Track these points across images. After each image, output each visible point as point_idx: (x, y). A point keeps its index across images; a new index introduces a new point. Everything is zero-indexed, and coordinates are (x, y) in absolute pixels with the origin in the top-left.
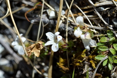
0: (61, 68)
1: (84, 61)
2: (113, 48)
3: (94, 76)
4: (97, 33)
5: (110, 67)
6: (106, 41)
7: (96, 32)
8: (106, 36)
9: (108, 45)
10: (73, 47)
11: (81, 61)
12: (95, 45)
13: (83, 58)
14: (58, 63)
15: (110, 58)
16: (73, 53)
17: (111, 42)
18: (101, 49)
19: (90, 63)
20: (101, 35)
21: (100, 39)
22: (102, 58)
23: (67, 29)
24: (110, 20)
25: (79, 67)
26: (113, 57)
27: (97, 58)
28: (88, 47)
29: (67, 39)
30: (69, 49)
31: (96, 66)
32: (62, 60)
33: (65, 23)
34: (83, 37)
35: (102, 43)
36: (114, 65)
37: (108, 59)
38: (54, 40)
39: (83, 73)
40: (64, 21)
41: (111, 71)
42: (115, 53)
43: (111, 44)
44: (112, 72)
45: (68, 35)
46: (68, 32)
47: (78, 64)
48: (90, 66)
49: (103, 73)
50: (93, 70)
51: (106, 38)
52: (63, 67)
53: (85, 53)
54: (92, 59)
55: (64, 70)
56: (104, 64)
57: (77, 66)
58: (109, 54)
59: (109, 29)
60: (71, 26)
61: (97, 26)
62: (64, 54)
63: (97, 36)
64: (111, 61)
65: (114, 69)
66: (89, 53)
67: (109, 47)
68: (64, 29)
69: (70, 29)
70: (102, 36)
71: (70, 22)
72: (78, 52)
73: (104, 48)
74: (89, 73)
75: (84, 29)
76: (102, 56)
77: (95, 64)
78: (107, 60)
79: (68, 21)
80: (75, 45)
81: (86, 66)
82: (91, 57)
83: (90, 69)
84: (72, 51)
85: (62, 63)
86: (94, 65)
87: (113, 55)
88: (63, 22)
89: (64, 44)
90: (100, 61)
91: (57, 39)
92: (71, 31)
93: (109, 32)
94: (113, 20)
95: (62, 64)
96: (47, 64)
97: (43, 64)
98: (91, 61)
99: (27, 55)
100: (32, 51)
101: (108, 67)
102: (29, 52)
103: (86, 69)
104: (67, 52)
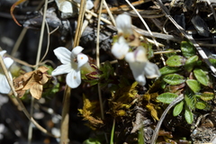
0: (88, 121)
1: (134, 105)
2: (194, 78)
3: (155, 137)
4: (160, 47)
5: (189, 117)
6: (180, 65)
7: (157, 44)
8: (178, 54)
9: (183, 71)
10: (111, 77)
11: (128, 106)
12: (156, 73)
13: (132, 99)
14: (80, 110)
15: (187, 99)
16: (112, 88)
17: (189, 65)
18: (168, 81)
19: (147, 109)
20: (170, 51)
21: (166, 59)
22: (172, 100)
23: (99, 38)
24: (186, 20)
25: (124, 117)
26: (194, 97)
27: (160, 99)
28: (141, 79)
29: (98, 60)
30: (102, 81)
31: (159, 117)
32: (88, 104)
33: (93, 25)
34: (130, 57)
35: (170, 68)
36: (198, 112)
37: (184, 100)
38: (72, 63)
39: (133, 131)
40: (91, 21)
41: (190, 125)
42: (199, 89)
43: (190, 70)
44: (193, 127)
45: (101, 50)
46: (100, 44)
47: (122, 113)
48: (148, 115)
49: (173, 129)
50: (153, 124)
51: (179, 58)
52: (91, 118)
53: (136, 88)
54: (151, 101)
55: (92, 125)
56: (177, 112)
57: (119, 117)
58: (186, 90)
59: (186, 39)
60: (107, 33)
61: (159, 31)
62: (92, 89)
63: (161, 52)
64: (191, 106)
65: (196, 121)
66: (145, 89)
67: (186, 76)
68: (91, 39)
69: (105, 38)
70: (171, 54)
71: (105, 24)
72: (120, 86)
73: (175, 79)
74: (145, 130)
75: (132, 40)
76: (171, 96)
77: (158, 110)
78: (182, 104)
79: (100, 23)
80: (115, 71)
81: (139, 116)
82: (149, 97)
83: (147, 121)
84: (110, 85)
85: (88, 110)
86: (154, 114)
87: (194, 94)
88: (89, 25)
89: (92, 70)
90: (167, 105)
91: (76, 61)
92: (106, 42)
93: (184, 46)
94: (193, 21)
95: (89, 113)
96: (58, 112)
97: (50, 111)
98: (148, 106)
99: (16, 94)
100: (27, 88)
101: (184, 117)
102: (21, 90)
103: (139, 123)
104: (99, 87)
